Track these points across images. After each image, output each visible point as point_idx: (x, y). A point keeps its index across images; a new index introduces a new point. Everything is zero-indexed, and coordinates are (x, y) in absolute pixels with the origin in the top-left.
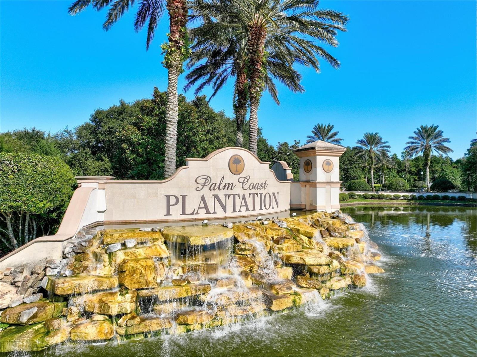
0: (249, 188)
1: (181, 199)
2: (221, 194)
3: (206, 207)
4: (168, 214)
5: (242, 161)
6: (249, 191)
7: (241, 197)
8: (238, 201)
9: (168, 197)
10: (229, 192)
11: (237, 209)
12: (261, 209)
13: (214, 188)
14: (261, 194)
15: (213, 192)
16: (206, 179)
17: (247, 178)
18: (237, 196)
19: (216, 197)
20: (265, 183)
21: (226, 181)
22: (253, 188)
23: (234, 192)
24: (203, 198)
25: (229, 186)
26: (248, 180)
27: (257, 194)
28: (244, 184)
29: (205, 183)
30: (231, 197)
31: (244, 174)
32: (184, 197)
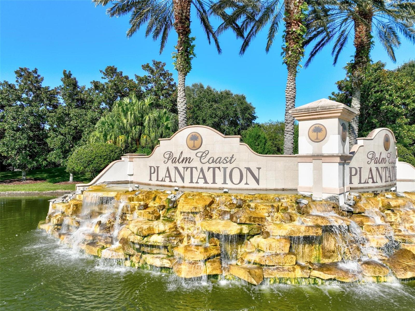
0: (208, 161)
5: (199, 137)
6: (208, 165)
7: (199, 170)
8: (196, 174)
10: (187, 165)
11: (195, 180)
12: (225, 183)
13: (175, 161)
14: (225, 169)
16: (170, 154)
17: (206, 153)
18: (194, 169)
19: (176, 168)
20: (232, 157)
21: (184, 156)
22: (213, 162)
23: (191, 165)
26: (207, 155)
27: (219, 168)
28: (202, 158)
29: (169, 157)
31: (202, 149)
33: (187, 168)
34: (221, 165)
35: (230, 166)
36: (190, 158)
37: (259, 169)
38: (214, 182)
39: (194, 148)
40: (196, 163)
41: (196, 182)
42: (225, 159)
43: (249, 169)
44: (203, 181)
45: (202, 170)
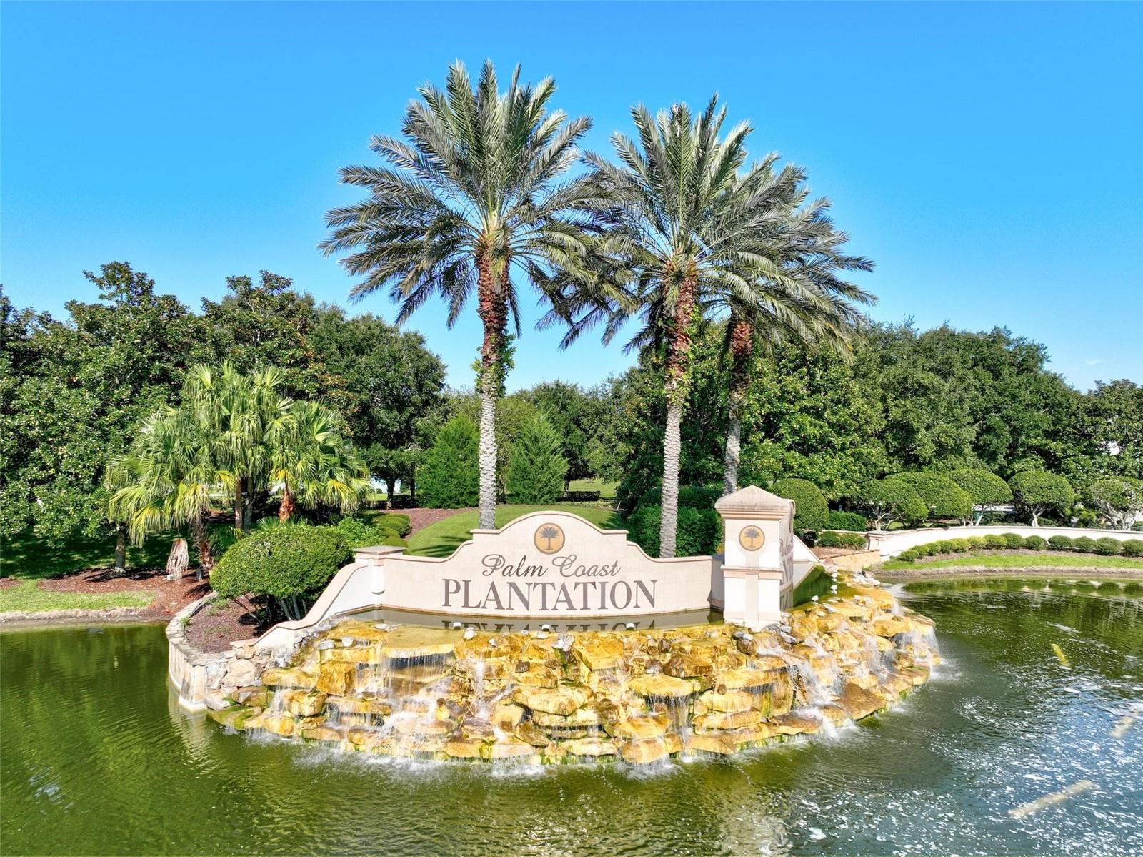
0: (576, 573)
1: (462, 585)
2: (521, 582)
3: (497, 599)
4: (447, 604)
5: (560, 533)
6: (574, 579)
7: (558, 588)
9: (447, 582)
10: (535, 579)
11: (550, 605)
12: (603, 607)
13: (510, 572)
14: (603, 584)
15: (508, 579)
16: (498, 559)
17: (572, 559)
18: (549, 587)
19: (513, 585)
20: (615, 566)
21: (529, 563)
22: (583, 574)
23: (543, 579)
24: (493, 586)
25: (537, 570)
26: (572, 562)
27: (594, 584)
28: (564, 567)
29: (496, 565)
30: (540, 587)
31: (564, 552)
32: (467, 583)
33: (536, 585)
34: (598, 579)
35: (610, 580)
36: (542, 567)
37: (654, 581)
38: (585, 607)
39: (549, 550)
40: (552, 576)
41: (553, 607)
42: (603, 569)
43: (640, 583)
44: (566, 605)
45: (564, 588)
